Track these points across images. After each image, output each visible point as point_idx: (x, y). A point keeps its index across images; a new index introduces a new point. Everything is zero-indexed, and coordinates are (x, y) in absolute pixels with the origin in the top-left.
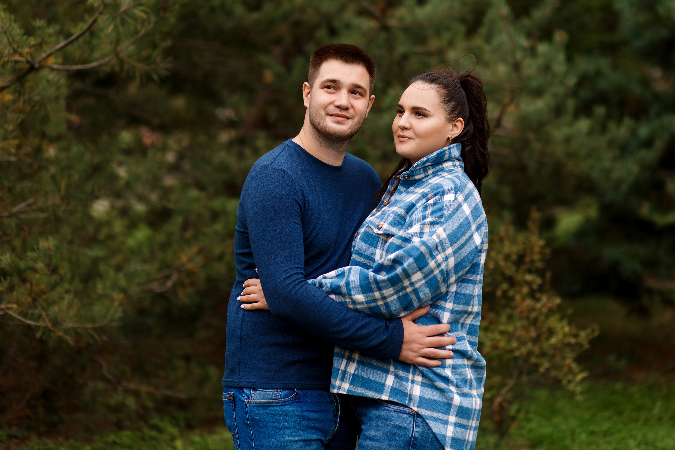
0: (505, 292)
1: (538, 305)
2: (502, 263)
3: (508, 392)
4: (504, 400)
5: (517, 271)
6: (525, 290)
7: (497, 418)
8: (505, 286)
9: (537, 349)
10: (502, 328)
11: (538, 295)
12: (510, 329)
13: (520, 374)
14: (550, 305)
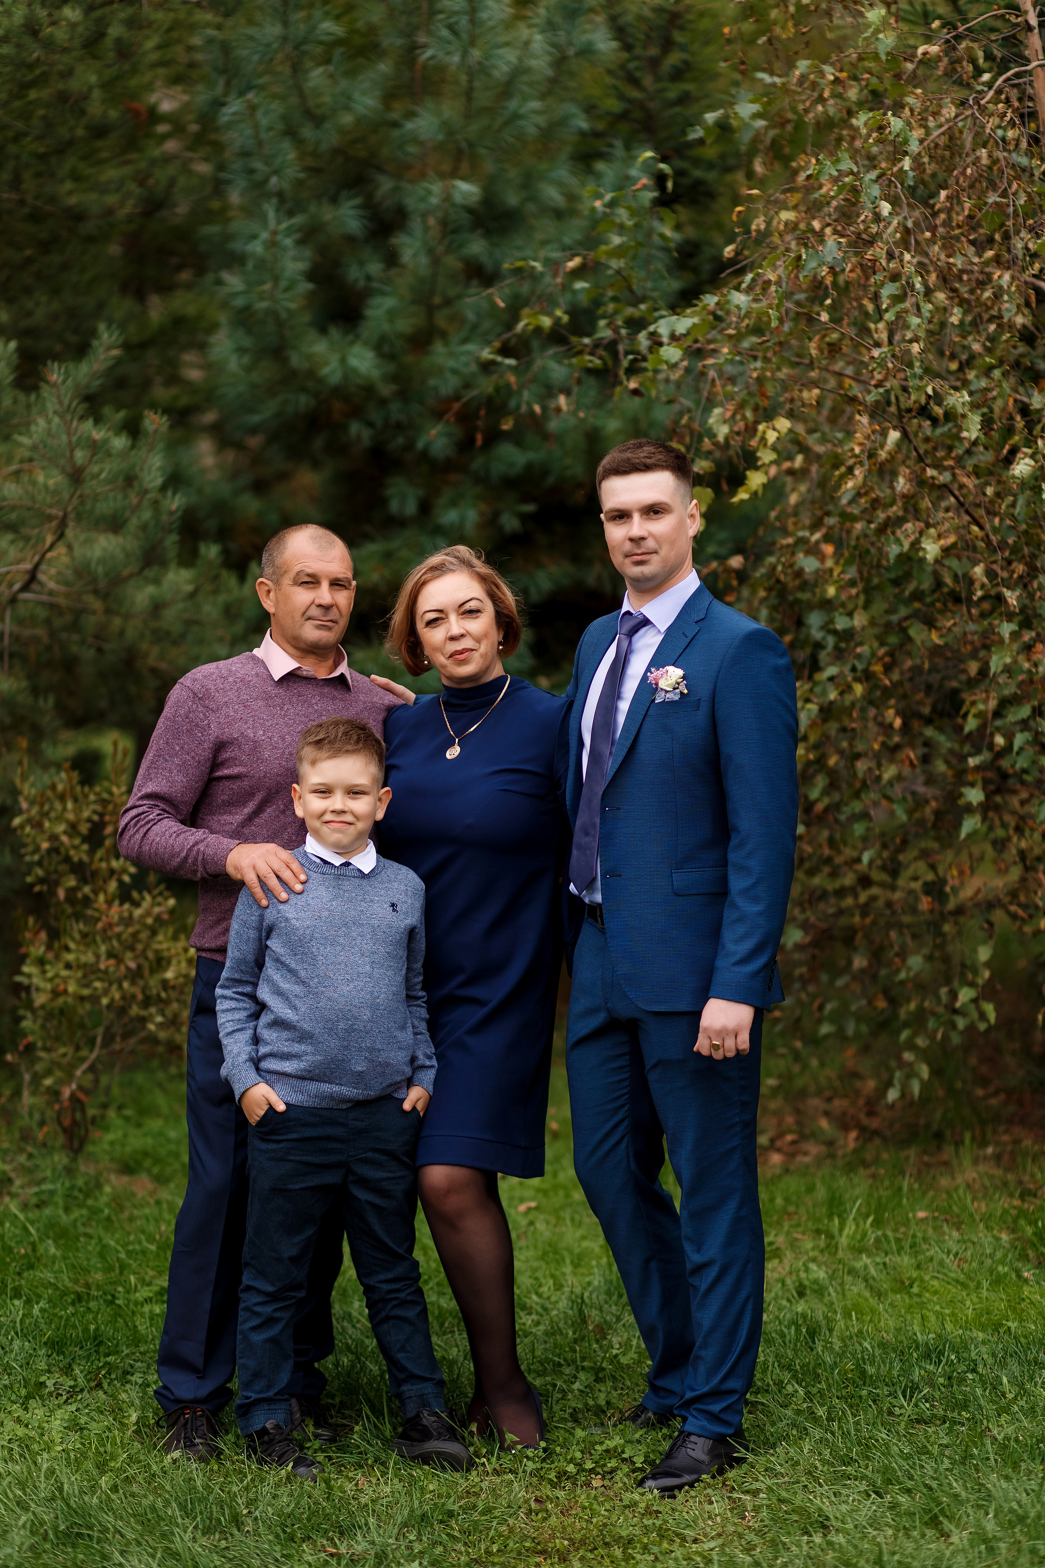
0: (71, 892)
1: (138, 912)
2: (64, 839)
3: (85, 1072)
4: (80, 1088)
5: (92, 852)
6: (113, 886)
7: (67, 1122)
8: (72, 882)
9: (137, 991)
10: (70, 957)
11: (135, 895)
12: (88, 957)
13: (109, 1039)
14: (157, 910)
